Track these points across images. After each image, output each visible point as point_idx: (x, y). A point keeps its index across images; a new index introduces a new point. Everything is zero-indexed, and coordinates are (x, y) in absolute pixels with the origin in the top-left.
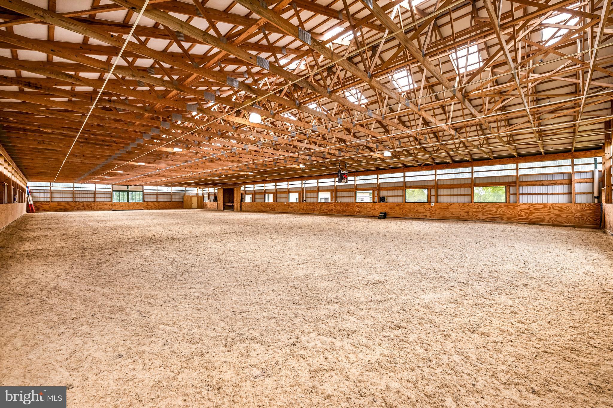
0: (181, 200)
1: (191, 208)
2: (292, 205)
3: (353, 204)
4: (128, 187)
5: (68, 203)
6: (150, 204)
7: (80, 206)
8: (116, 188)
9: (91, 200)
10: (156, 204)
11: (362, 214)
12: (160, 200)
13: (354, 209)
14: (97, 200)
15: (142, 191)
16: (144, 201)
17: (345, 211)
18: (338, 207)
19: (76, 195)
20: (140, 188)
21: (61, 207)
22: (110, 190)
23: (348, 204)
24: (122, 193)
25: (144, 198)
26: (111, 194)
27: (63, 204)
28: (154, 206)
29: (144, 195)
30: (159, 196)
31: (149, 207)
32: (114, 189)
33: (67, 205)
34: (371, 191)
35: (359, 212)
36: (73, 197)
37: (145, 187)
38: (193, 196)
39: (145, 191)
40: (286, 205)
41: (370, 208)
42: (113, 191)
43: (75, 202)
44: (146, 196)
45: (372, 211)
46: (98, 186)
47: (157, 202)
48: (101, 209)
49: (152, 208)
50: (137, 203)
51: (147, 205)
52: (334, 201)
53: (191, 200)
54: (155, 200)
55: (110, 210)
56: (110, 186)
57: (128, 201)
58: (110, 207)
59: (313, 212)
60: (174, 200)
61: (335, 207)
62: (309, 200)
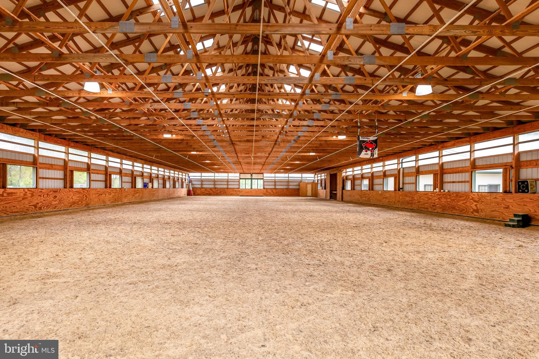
0: (297, 187)
1: (306, 196)
2: (387, 195)
3: (466, 196)
4: (252, 176)
5: (211, 189)
6: (270, 191)
7: (218, 192)
8: (243, 176)
9: (225, 186)
10: (274, 190)
11: (482, 214)
12: (277, 187)
13: (468, 204)
14: (230, 187)
15: (262, 179)
16: (264, 188)
17: (454, 208)
18: (443, 200)
19: (217, 183)
20: (260, 176)
21: (208, 192)
22: (238, 178)
23: (458, 195)
24: (247, 180)
25: (264, 185)
26: (239, 182)
27: (208, 190)
28: (272, 193)
29: (264, 182)
30: (277, 183)
31: (268, 193)
32: (241, 177)
33: (210, 191)
34: (501, 170)
35: (477, 211)
36: (215, 185)
37: (265, 175)
38: (307, 184)
39: (265, 178)
40: (381, 195)
41: (498, 204)
42: (240, 179)
43: (216, 188)
44: (266, 183)
45: (502, 210)
46: (230, 175)
47: (275, 189)
48: (232, 195)
49: (270, 195)
50: (258, 190)
51: (266, 192)
52: (437, 190)
53: (306, 187)
54: (273, 187)
55: (238, 195)
56: (238, 175)
57: (251, 188)
58: (238, 193)
59: (409, 206)
60: (290, 187)
61: (439, 199)
62: (408, 188)
